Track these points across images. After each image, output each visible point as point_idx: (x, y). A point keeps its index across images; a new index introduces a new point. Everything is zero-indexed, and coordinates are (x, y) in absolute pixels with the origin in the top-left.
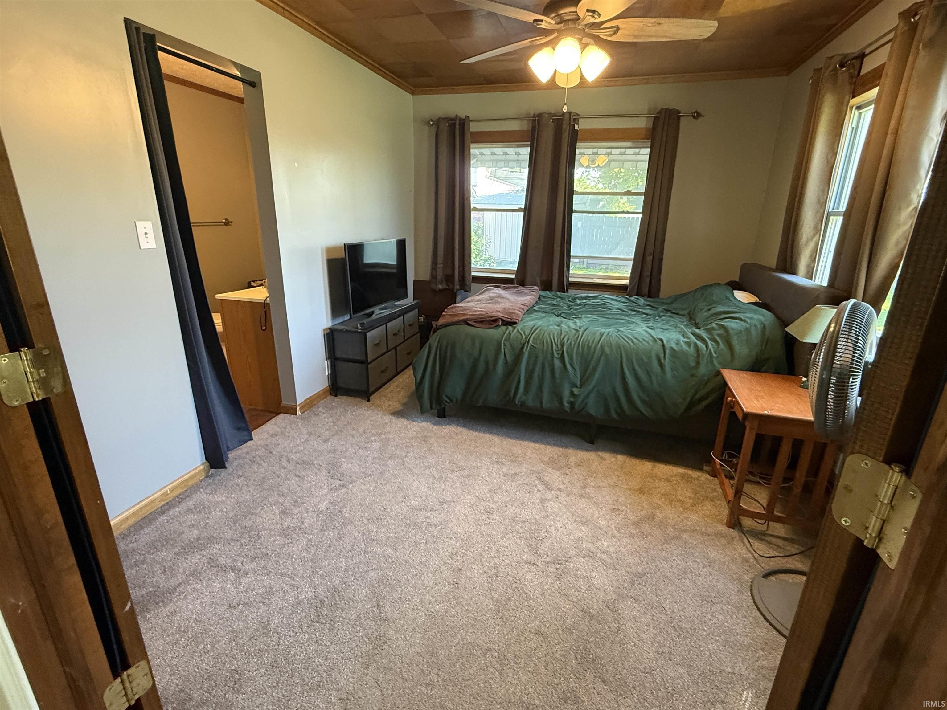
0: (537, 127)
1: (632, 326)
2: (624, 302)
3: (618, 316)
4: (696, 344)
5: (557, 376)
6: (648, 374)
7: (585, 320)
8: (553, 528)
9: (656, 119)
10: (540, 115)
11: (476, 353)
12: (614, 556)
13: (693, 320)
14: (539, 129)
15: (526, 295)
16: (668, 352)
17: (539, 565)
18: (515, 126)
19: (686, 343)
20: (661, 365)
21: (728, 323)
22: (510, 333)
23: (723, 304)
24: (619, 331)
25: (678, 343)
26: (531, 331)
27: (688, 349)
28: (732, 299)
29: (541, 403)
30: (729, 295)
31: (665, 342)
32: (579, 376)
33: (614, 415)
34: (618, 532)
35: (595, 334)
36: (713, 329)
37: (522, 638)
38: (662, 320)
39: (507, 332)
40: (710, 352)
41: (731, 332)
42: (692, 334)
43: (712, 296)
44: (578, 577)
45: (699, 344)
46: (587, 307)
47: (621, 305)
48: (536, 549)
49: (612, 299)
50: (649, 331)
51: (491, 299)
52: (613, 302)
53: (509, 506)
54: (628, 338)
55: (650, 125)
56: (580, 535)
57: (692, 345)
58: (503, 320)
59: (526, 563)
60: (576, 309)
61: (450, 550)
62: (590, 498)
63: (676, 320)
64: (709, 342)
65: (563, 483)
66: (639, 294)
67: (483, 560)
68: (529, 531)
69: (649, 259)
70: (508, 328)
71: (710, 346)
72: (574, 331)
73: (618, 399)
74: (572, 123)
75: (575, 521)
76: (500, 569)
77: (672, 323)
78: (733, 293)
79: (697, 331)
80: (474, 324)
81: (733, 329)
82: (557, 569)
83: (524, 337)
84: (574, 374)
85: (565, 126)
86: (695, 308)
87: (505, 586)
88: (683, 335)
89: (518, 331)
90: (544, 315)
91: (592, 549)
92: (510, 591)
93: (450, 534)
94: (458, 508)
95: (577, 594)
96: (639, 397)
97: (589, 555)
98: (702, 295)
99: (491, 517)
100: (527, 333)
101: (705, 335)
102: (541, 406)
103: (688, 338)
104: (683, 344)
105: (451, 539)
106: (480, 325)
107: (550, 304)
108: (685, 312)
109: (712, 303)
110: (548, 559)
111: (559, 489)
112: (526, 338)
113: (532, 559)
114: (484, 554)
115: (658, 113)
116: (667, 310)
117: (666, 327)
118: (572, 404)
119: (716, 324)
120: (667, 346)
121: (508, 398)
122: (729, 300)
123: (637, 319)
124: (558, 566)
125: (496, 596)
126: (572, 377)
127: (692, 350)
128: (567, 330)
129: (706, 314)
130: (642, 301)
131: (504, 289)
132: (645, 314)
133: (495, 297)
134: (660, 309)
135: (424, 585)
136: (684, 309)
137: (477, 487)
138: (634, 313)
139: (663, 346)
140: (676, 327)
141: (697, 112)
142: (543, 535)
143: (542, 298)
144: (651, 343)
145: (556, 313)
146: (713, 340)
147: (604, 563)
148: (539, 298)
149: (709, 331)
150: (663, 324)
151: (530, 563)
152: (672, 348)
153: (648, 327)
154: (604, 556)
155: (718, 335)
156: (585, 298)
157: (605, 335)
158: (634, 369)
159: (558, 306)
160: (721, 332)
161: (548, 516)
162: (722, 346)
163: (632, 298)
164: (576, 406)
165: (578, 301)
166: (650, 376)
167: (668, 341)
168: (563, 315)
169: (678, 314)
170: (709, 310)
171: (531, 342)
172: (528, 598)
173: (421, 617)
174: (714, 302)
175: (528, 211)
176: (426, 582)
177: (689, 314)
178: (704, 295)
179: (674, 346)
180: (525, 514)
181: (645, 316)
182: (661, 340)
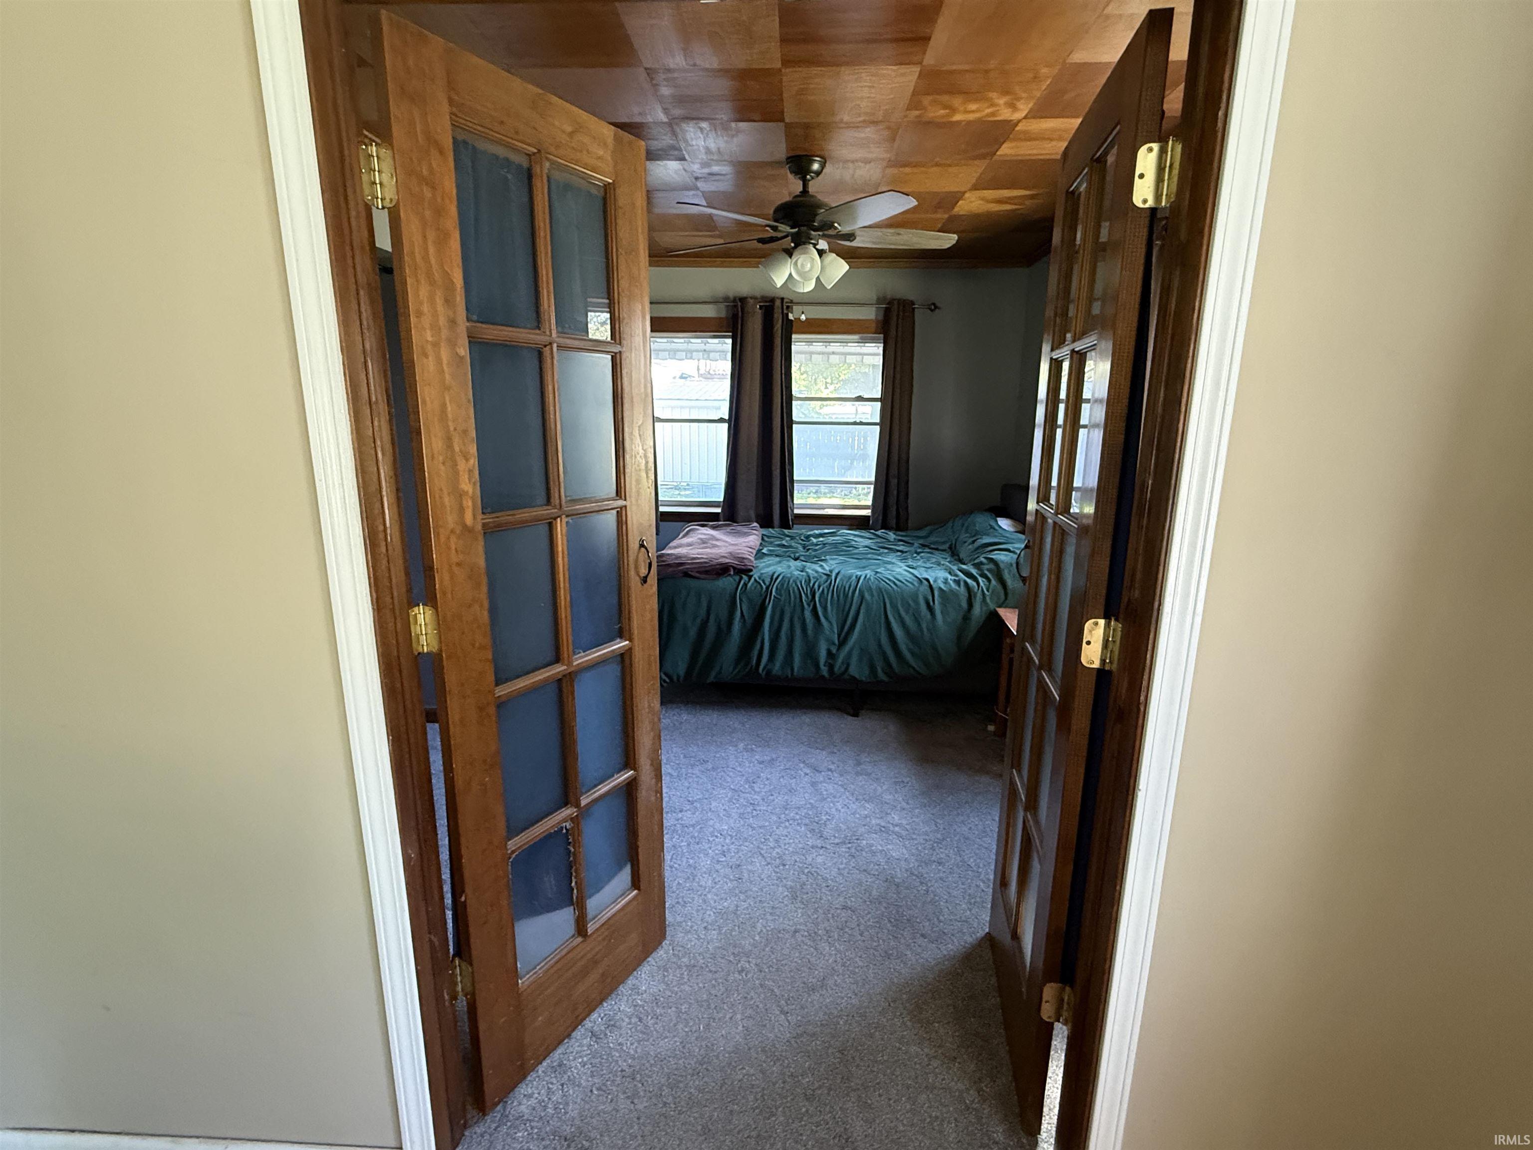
0: (740, 314)
1: (889, 566)
2: (870, 539)
3: (869, 556)
4: (966, 583)
5: (810, 632)
6: (917, 620)
7: (831, 562)
8: (833, 810)
9: (887, 312)
10: (743, 300)
11: (703, 612)
12: (908, 827)
13: (954, 554)
14: (742, 317)
15: (746, 534)
16: (936, 593)
17: (828, 847)
18: (708, 312)
19: (955, 581)
20: (930, 609)
21: (996, 556)
22: (745, 585)
23: (988, 535)
24: (877, 572)
25: (946, 581)
26: (772, 579)
27: (957, 588)
28: (997, 528)
29: (792, 669)
30: (993, 523)
31: (932, 582)
32: (836, 631)
33: (882, 676)
34: (908, 803)
35: (850, 578)
36: (982, 563)
37: (830, 916)
38: (922, 557)
39: (742, 582)
40: (982, 590)
41: (1002, 566)
42: (960, 571)
43: (975, 525)
44: (874, 853)
45: (969, 581)
46: (828, 547)
47: (868, 542)
48: (820, 832)
49: (855, 535)
50: (911, 570)
51: (703, 542)
52: (856, 539)
53: (776, 795)
54: (889, 580)
55: (881, 318)
56: (866, 813)
57: (962, 584)
58: (734, 568)
59: (813, 847)
60: (816, 550)
61: (720, 847)
62: (869, 774)
63: (937, 557)
64: (980, 579)
65: (833, 763)
66: (885, 526)
67: (762, 852)
68: (807, 816)
69: (894, 482)
70: (741, 578)
71: (982, 584)
72: (825, 577)
73: (884, 654)
74: (785, 311)
75: (857, 799)
76: (784, 857)
77: (934, 560)
78: (996, 521)
79: (964, 567)
80: (698, 575)
81: (1003, 562)
82: (849, 848)
83: (764, 587)
84: (830, 628)
85: (778, 316)
86: (956, 540)
87: (796, 873)
88: (950, 573)
89: (755, 580)
90: (778, 559)
91: (883, 824)
92: (804, 877)
93: (713, 832)
94: (714, 804)
95: (877, 867)
96: (910, 650)
97: (883, 830)
98: (963, 525)
99: (758, 808)
100: (767, 583)
101: (974, 572)
102: (792, 674)
103: (956, 575)
104: (951, 582)
105: (717, 837)
106: (702, 576)
107: (779, 545)
108: (946, 546)
109: (977, 534)
110: (837, 841)
111: (830, 770)
112: (767, 588)
113: (819, 843)
114: (762, 846)
115: (888, 304)
116: (923, 546)
117: (928, 565)
118: (831, 667)
119: (985, 558)
120: (934, 586)
121: (749, 667)
122: (994, 529)
123: (892, 558)
124: (850, 845)
125: (789, 883)
126: (828, 633)
127: (962, 589)
128: (816, 575)
129: (970, 547)
130: (892, 536)
131: (714, 528)
132: (898, 551)
133: (709, 539)
134: (916, 545)
135: (701, 886)
136: (944, 543)
137: (729, 779)
138: (886, 551)
139: (931, 587)
140: (939, 564)
141: (934, 304)
142: (824, 818)
143: (766, 539)
144: (916, 583)
145: (792, 555)
146: (983, 575)
147: (899, 836)
148: (763, 539)
149: (978, 566)
150: (925, 562)
151: (817, 847)
152: (940, 589)
153: (908, 566)
154: (897, 829)
155: (988, 570)
156: (821, 535)
157: (862, 578)
158: (900, 616)
159: (790, 547)
160: (991, 566)
161: (825, 799)
162: (994, 582)
163: (879, 533)
164: (836, 669)
165: (814, 540)
166: (919, 625)
167: (935, 581)
168: (802, 558)
169: (937, 549)
170: (974, 542)
171: (774, 593)
172: (825, 880)
173: (710, 916)
174: (977, 533)
175: (735, 422)
176: (703, 883)
177: (950, 548)
178: (966, 525)
179: (942, 586)
180: (796, 801)
181: (899, 554)
182: (927, 580)
